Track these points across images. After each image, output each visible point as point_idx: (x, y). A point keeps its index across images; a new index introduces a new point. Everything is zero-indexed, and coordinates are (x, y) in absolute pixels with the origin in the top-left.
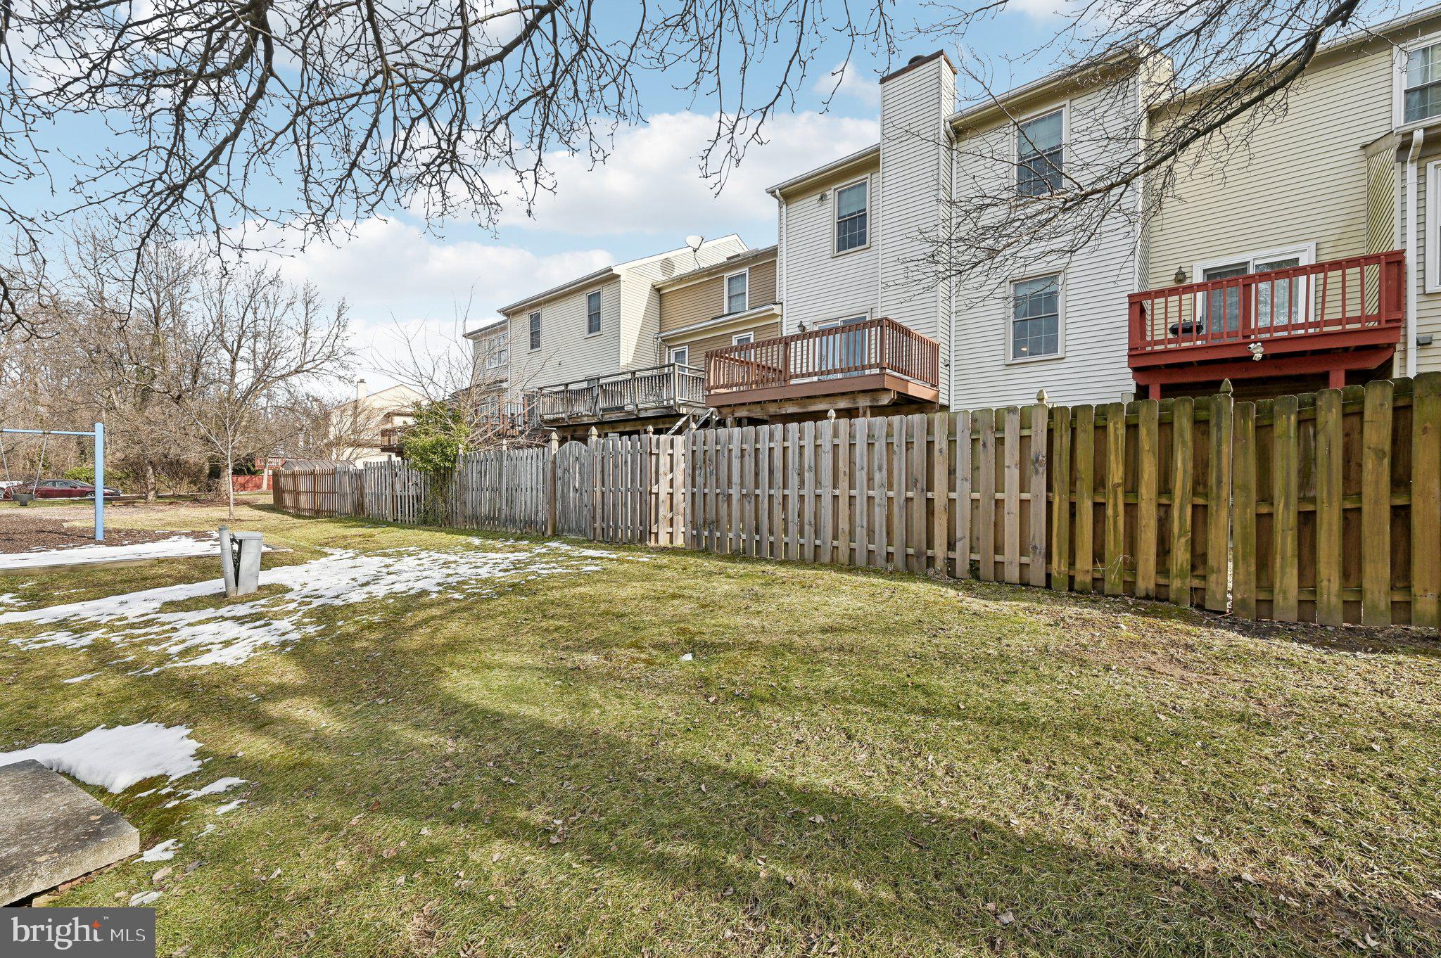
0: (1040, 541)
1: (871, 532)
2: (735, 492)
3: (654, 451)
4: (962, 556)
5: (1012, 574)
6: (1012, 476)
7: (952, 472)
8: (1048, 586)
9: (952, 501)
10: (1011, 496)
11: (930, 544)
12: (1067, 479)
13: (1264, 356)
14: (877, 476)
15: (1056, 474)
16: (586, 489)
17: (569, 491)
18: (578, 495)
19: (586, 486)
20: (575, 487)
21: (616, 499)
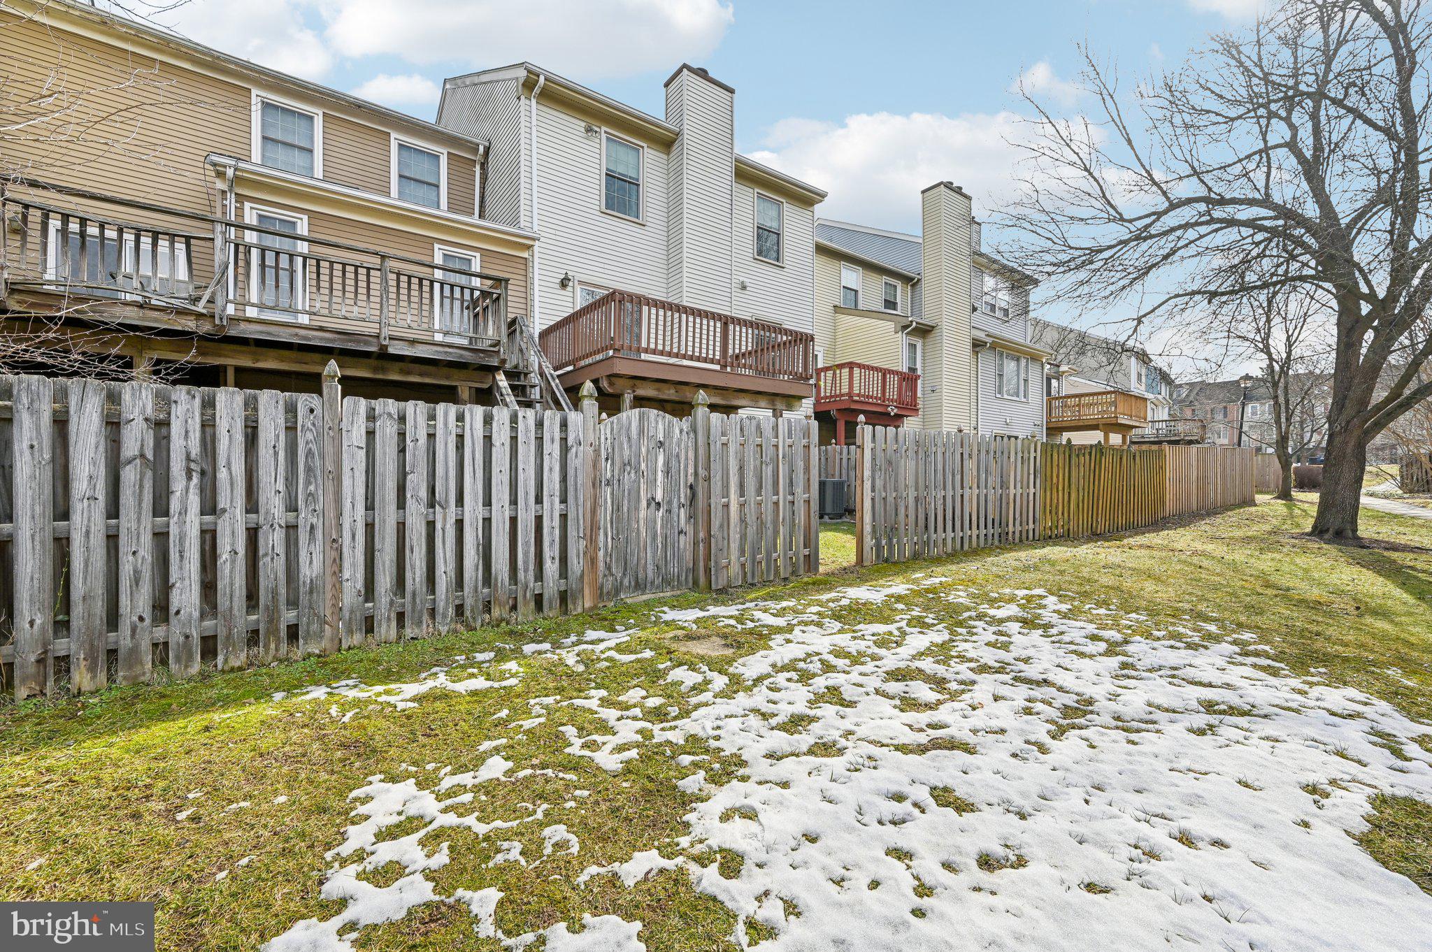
5: (1031, 535)
8: (1039, 538)
9: (1015, 495)
16: (682, 500)
17: (637, 509)
18: (660, 514)
19: (682, 495)
20: (653, 499)
21: (768, 514)
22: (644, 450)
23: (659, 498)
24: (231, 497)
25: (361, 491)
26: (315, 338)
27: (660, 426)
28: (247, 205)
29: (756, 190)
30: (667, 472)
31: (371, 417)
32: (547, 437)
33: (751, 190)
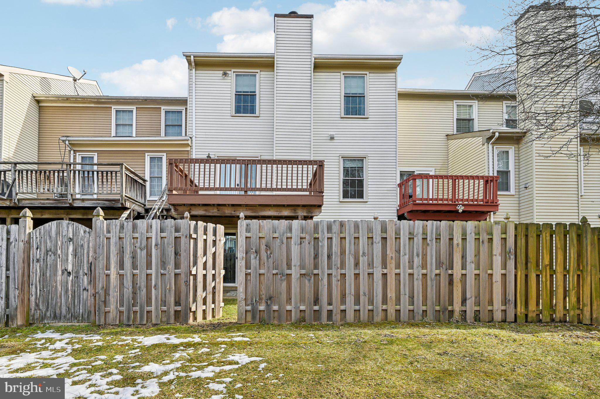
0: (511, 296)
1: (412, 297)
2: (295, 272)
3: (194, 236)
4: (470, 307)
5: (498, 316)
6: (497, 260)
7: (464, 257)
8: (516, 321)
9: (464, 275)
10: (497, 271)
11: (451, 303)
12: (524, 262)
14: (416, 260)
15: (518, 260)
16: (86, 271)
17: (55, 275)
18: (71, 278)
19: (86, 268)
20: (66, 270)
21: (142, 281)
22: (59, 243)
23: (70, 269)
27: (70, 230)
29: (342, 72)
30: (75, 255)
33: (339, 74)
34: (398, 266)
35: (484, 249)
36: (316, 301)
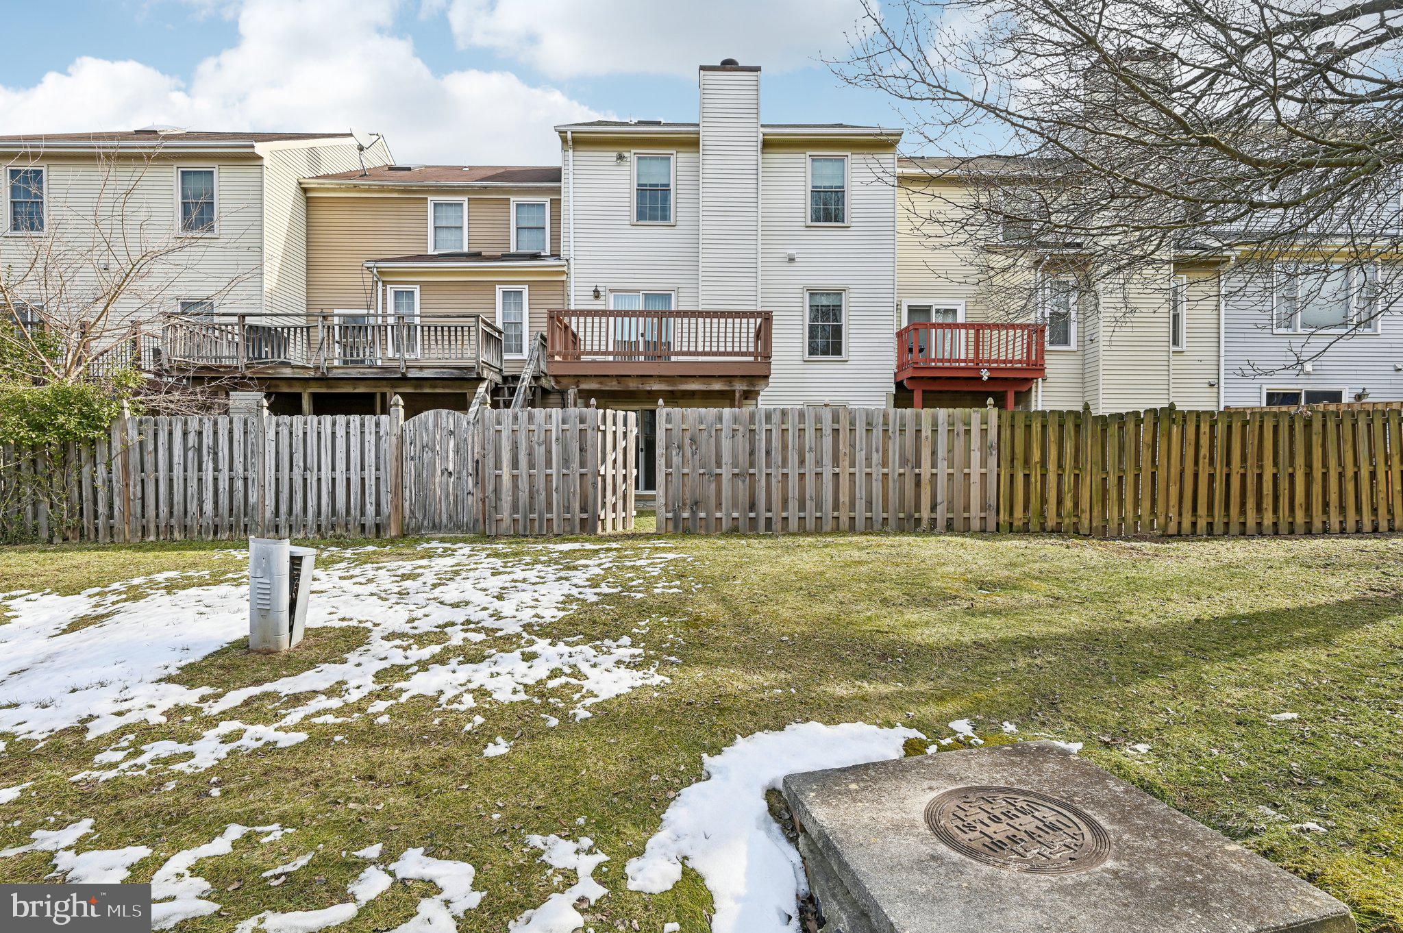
0: (992, 501)
1: (869, 503)
2: (726, 472)
3: (602, 428)
4: (942, 514)
5: (976, 525)
6: (976, 456)
7: (934, 453)
8: (998, 530)
9: (934, 475)
10: (975, 470)
11: (918, 508)
12: (1009, 459)
13: (990, 378)
14: (875, 456)
15: (1002, 456)
16: (470, 471)
17: (434, 476)
18: (452, 479)
19: (470, 468)
20: (447, 470)
21: (540, 484)
22: (438, 437)
23: (451, 468)
24: (224, 464)
25: (273, 462)
26: (368, 373)
27: (451, 420)
28: (389, 286)
29: (809, 153)
30: (457, 451)
31: (278, 425)
32: (367, 431)
33: (803, 156)
34: (853, 465)
35: (959, 443)
36: (752, 507)
